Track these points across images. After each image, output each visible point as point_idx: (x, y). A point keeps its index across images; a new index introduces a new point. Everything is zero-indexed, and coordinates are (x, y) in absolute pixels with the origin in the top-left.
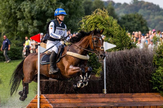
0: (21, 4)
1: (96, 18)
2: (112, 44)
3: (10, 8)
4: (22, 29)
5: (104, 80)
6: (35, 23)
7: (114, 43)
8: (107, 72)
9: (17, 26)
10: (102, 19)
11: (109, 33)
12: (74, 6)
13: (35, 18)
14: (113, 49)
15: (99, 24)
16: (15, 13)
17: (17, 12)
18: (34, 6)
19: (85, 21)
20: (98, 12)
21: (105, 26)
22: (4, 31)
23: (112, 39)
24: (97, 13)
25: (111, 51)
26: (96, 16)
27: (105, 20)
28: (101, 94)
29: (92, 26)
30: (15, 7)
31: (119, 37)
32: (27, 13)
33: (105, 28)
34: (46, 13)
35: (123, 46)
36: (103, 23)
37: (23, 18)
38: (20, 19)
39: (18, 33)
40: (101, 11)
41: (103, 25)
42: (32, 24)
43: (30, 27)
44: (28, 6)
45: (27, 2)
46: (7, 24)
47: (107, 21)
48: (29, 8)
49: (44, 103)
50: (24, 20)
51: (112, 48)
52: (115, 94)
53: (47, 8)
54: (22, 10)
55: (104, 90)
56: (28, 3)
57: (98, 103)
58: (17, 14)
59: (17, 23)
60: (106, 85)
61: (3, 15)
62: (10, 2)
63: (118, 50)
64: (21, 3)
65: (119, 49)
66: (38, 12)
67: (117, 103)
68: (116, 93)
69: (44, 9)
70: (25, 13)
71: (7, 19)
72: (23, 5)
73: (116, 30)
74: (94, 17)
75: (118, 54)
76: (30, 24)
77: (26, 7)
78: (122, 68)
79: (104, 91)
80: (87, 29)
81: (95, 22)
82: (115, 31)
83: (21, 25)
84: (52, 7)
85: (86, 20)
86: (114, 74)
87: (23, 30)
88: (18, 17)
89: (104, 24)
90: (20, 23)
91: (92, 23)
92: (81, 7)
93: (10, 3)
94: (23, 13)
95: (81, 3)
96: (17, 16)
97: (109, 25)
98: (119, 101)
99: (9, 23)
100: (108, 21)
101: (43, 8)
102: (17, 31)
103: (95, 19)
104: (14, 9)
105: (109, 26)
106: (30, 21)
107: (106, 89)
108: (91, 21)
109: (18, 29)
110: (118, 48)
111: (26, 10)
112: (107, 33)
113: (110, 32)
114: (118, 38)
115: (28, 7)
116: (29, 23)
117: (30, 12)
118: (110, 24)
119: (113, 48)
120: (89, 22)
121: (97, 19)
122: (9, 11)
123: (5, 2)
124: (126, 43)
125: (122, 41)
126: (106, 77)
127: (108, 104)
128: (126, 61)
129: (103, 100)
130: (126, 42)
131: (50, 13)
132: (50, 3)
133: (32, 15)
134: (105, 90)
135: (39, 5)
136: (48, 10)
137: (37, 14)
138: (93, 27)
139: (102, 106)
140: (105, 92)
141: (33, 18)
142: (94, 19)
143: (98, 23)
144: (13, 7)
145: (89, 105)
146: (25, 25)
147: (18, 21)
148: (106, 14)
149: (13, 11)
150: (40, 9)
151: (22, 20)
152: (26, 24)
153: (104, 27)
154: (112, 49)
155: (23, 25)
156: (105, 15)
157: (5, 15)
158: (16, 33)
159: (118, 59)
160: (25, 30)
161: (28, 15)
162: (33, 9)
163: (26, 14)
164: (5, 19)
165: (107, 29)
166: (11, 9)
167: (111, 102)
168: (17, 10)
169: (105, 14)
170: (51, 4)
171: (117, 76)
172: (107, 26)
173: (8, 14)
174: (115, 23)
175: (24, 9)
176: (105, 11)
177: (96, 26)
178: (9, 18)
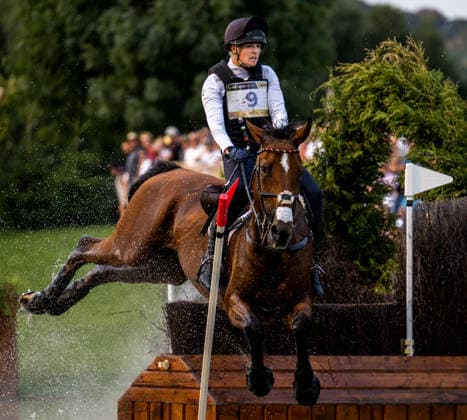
0: (101, 19)
1: (380, 73)
2: (436, 170)
3: (60, 29)
4: (103, 111)
5: (405, 306)
6: (152, 88)
7: (446, 169)
8: (419, 275)
9: (84, 97)
10: (401, 78)
11: (428, 131)
12: (297, 28)
13: (152, 69)
14: (440, 192)
15: (392, 96)
16: (77, 50)
18: (148, 28)
20: (387, 51)
21: (411, 105)
22: (34, 117)
23: (438, 154)
24: (385, 56)
25: (434, 199)
26: (379, 65)
27: (413, 83)
28: (394, 359)
29: (363, 104)
30: (76, 28)
31: (462, 145)
33: (413, 113)
36: (408, 95)
37: (104, 69)
38: (94, 74)
39: (86, 125)
40: (399, 47)
41: (405, 100)
42: (139, 93)
44: (127, 25)
45: (124, 11)
46: (46, 91)
47: (419, 86)
48: (131, 32)
49: (184, 388)
50: (110, 79)
51: (436, 189)
52: (447, 359)
54: (104, 39)
55: (407, 342)
56: (125, 15)
57: (383, 389)
58: (85, 56)
60: (414, 325)
61: (33, 57)
62: (59, 8)
63: (460, 196)
64: (100, 13)
65: (464, 191)
66: (161, 48)
67: (451, 394)
68: (449, 355)
69: (187, 37)
70: (115, 50)
71: (49, 72)
72: (108, 23)
74: (371, 71)
75: (458, 208)
77: (119, 31)
79: (405, 346)
80: (344, 113)
81: (379, 90)
82: (448, 125)
83: (99, 94)
85: (343, 82)
86: (443, 283)
88: (89, 65)
89: (409, 99)
90: (95, 91)
91: (366, 90)
92: (321, 34)
93: (61, 15)
95: (322, 15)
96: (83, 63)
97: (428, 100)
98: (460, 385)
99: (56, 89)
100: (425, 87)
102: (83, 118)
103: (377, 77)
104: (75, 34)
105: (427, 103)
106: (132, 83)
107: (414, 338)
108: (360, 86)
109: (88, 110)
110: (459, 188)
111: (119, 40)
112: (420, 131)
113: (430, 129)
114: (461, 153)
116: (127, 88)
117: (133, 48)
118: (432, 98)
119: (440, 187)
120: (352, 89)
121: (382, 76)
122: (54, 41)
123: (42, 10)
126: (414, 295)
127: (420, 396)
129: (400, 379)
132: (206, 15)
133: (142, 56)
134: (409, 341)
135: (167, 22)
136: (198, 41)
137: (161, 57)
138: (367, 105)
139: (397, 401)
140: (410, 351)
141: (141, 71)
142: (372, 77)
143: (387, 94)
144: (69, 29)
145: (348, 396)
146: (115, 98)
147: (90, 81)
148: (418, 59)
149: (69, 42)
150: (169, 36)
152: (118, 95)
153: (409, 109)
154: (439, 190)
155: (107, 95)
156: (414, 63)
157: (39, 58)
158: (80, 126)
159: (460, 230)
161: (127, 60)
162: (144, 37)
163: (118, 54)
164: (40, 72)
165: (421, 115)
166: (63, 36)
167: (431, 386)
168: (87, 41)
169: (415, 60)
170: (211, 21)
172: (420, 104)
173: (50, 53)
174: (450, 95)
175: (111, 35)
176: (412, 49)
177: (379, 106)
178: (54, 71)
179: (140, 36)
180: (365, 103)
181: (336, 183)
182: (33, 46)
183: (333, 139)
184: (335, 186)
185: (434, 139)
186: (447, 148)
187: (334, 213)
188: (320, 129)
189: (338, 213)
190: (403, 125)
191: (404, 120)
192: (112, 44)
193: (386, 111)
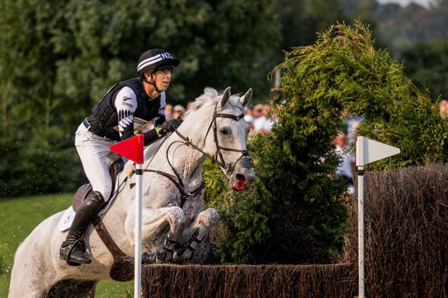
0: (68, 6)
1: (331, 55)
2: (385, 142)
3: (31, 17)
4: (71, 90)
5: (357, 267)
6: (116, 69)
7: (394, 141)
8: (370, 238)
9: (53, 79)
10: (351, 58)
11: (376, 107)
13: (116, 52)
14: (388, 162)
15: (343, 74)
16: (47, 35)
17: (55, 32)
18: (111, 15)
19: (295, 66)
20: (337, 34)
21: (360, 83)
22: (9, 94)
23: (386, 127)
24: (335, 39)
25: (383, 169)
26: (330, 48)
27: (362, 63)
29: (317, 83)
30: (45, 15)
31: (408, 119)
32: (88, 37)
33: (363, 91)
34: (152, 37)
35: (425, 151)
36: (357, 74)
37: (72, 52)
38: (62, 56)
39: (56, 103)
40: (348, 31)
41: (355, 79)
42: (104, 74)
43: (97, 85)
44: (91, 11)
46: (18, 72)
47: (368, 67)
48: (96, 18)
50: (78, 60)
51: (384, 159)
53: (153, 20)
54: (72, 26)
56: (90, 3)
58: (53, 40)
59: (54, 69)
60: (365, 283)
61: (6, 42)
63: (407, 166)
65: (410, 161)
66: (124, 32)
69: (147, 22)
70: (82, 34)
71: (21, 55)
72: (75, 10)
73: (400, 95)
74: (324, 53)
75: (405, 177)
76: (97, 75)
77: (84, 17)
78: (419, 225)
80: (299, 91)
81: (330, 69)
82: (395, 102)
83: (67, 75)
84: (172, 17)
85: (297, 63)
86: (392, 245)
87: (72, 93)
88: (58, 49)
89: (359, 77)
90: (64, 72)
91: (318, 70)
93: (32, 3)
94: (76, 34)
96: (52, 46)
97: (376, 79)
99: (27, 70)
100: (373, 67)
101: (143, 19)
102: (53, 97)
103: (328, 58)
104: (44, 20)
105: (375, 82)
106: (98, 63)
107: (365, 295)
108: (313, 67)
109: (57, 89)
110: (405, 159)
111: (85, 25)
112: (369, 107)
113: (378, 104)
114: (407, 126)
115: (91, 16)
116: (92, 70)
117: (98, 33)
118: (379, 76)
119: (389, 158)
120: (307, 70)
121: (334, 58)
122: (26, 28)
124: (434, 140)
125: (419, 134)
126: (365, 256)
128: (432, 201)
130: (433, 136)
131: (165, 36)
133: (105, 41)
135: (129, 9)
136: (157, 26)
137: (122, 40)
138: (320, 84)
141: (106, 54)
142: (324, 58)
143: (338, 73)
144: (39, 16)
146: (82, 77)
147: (59, 63)
148: (366, 41)
149: (39, 28)
150: (130, 22)
151: (69, 61)
152: (84, 74)
153: (359, 87)
154: (387, 161)
155: (74, 75)
156: (362, 45)
157: (13, 43)
158: (51, 104)
159: (407, 196)
160: (80, 95)
161: (92, 43)
162: (107, 23)
163: (84, 37)
164: (13, 54)
165: (370, 92)
166: (34, 22)
168: (55, 27)
169: (362, 42)
171: (401, 252)
172: (369, 81)
173: (22, 38)
174: (396, 73)
175: (77, 21)
176: (360, 32)
177: (331, 84)
178: (26, 54)
179: (103, 22)
180: (319, 82)
181: (293, 155)
182: (7, 31)
183: (288, 115)
184: (291, 157)
185: (382, 113)
186: (394, 122)
187: (291, 182)
188: (278, 105)
189: (294, 182)
190: (354, 100)
191: (355, 96)
192: (78, 29)
193: (337, 89)
